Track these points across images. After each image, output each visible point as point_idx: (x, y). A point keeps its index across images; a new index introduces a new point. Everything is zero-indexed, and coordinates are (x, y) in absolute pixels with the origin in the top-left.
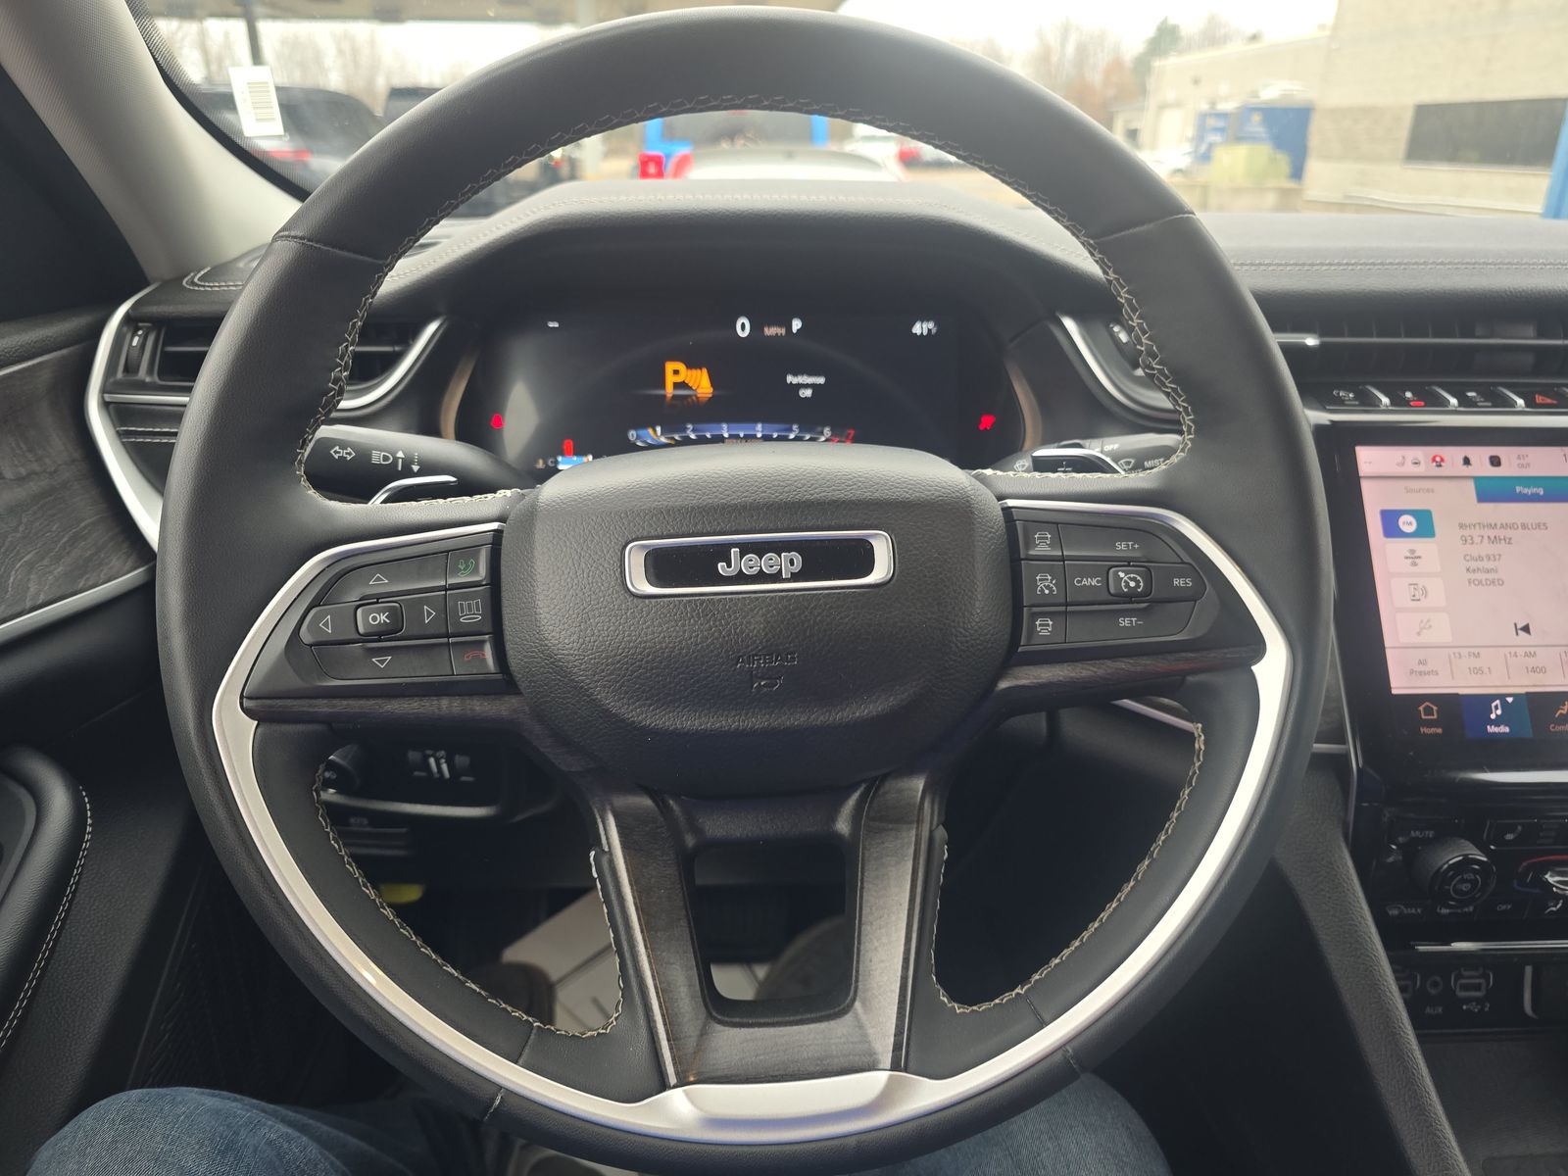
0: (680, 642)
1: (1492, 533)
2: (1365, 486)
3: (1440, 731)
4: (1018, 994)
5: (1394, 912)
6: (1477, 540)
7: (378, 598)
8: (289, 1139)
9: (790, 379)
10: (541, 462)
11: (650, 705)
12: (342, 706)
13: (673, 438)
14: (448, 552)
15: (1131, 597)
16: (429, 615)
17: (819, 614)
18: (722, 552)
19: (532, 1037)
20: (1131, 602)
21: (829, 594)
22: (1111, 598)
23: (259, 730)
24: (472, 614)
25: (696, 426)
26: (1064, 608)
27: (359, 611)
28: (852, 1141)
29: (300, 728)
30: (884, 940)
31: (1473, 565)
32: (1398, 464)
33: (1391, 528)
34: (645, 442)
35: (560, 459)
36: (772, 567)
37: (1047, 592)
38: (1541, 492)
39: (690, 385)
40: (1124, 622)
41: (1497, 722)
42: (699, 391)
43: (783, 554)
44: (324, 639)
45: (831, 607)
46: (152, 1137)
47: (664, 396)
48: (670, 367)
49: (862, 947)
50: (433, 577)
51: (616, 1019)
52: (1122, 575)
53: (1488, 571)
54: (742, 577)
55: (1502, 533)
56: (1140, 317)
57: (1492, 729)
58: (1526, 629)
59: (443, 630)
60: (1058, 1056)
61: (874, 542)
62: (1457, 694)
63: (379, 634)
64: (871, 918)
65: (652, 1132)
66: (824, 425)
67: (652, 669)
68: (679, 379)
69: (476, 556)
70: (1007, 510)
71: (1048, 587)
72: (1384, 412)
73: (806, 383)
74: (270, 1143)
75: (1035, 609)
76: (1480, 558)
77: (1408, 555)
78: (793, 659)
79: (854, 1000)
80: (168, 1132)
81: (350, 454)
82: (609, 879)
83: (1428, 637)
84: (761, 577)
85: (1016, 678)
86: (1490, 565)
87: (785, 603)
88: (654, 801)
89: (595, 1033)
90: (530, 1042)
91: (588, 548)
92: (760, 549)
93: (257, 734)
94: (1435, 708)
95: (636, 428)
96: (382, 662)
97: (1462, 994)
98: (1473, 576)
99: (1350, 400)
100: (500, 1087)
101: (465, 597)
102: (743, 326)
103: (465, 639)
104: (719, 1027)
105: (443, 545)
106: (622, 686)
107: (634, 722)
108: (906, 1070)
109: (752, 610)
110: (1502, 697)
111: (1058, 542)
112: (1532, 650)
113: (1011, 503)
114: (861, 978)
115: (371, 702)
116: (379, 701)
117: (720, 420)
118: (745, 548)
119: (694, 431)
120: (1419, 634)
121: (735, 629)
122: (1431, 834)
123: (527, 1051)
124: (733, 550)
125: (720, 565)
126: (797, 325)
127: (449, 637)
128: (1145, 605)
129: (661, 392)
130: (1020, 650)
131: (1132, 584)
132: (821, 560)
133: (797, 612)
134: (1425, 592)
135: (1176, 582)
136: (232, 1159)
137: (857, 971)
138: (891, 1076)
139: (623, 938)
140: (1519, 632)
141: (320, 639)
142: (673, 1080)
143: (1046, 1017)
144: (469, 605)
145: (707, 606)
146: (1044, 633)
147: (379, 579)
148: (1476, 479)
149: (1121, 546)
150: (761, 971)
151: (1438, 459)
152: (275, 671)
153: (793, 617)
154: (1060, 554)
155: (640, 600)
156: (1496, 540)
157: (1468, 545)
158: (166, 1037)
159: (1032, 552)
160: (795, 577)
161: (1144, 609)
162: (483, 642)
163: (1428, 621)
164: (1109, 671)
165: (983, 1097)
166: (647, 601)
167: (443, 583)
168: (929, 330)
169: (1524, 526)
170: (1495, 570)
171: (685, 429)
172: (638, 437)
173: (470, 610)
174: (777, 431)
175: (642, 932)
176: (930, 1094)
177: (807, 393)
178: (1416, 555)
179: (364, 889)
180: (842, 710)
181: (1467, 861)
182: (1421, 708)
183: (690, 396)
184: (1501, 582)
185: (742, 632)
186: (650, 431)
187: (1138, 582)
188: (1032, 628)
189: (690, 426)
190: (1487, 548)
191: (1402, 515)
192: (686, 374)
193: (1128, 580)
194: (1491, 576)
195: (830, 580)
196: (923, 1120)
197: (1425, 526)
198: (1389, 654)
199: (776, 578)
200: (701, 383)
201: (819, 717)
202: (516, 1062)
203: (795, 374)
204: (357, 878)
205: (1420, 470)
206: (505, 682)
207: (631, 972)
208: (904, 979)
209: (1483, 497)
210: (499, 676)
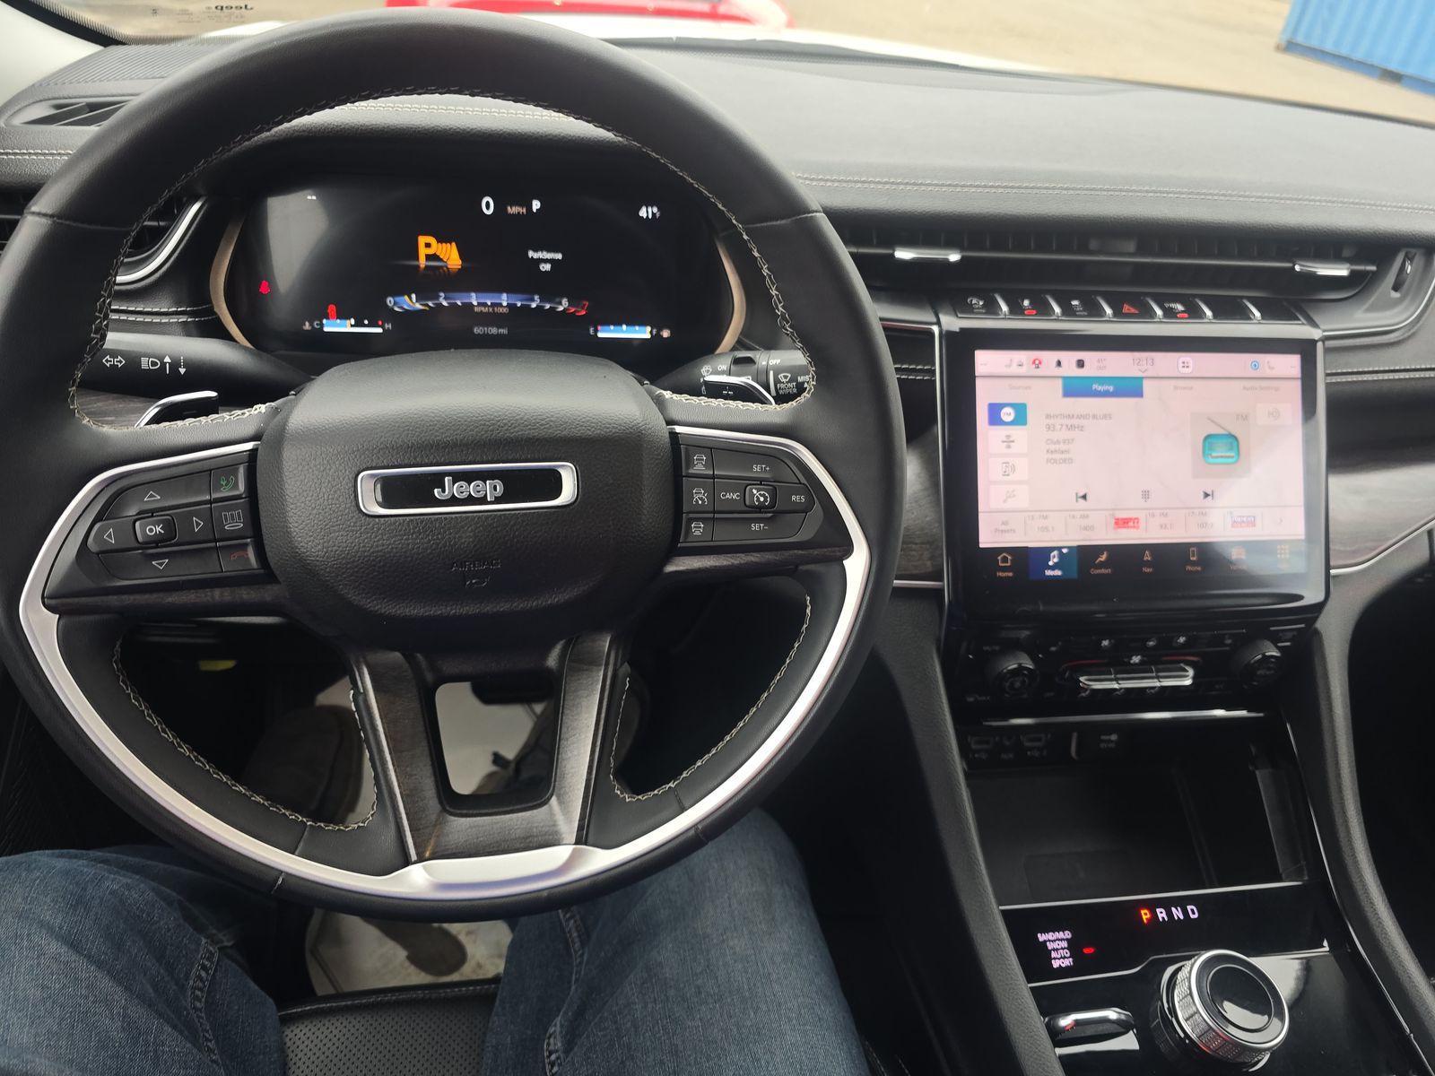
0: (405, 552)
1: (1070, 422)
2: (979, 383)
3: (1011, 574)
4: (670, 787)
5: (971, 699)
6: (1058, 427)
7: (152, 512)
8: (128, 887)
9: (531, 254)
10: (307, 324)
11: (384, 599)
12: (129, 599)
13: (427, 305)
14: (210, 470)
15: (760, 508)
16: (198, 524)
17: (517, 530)
18: (438, 480)
19: (306, 833)
20: (760, 512)
21: (525, 514)
22: (746, 509)
23: (61, 622)
24: (234, 523)
25: (448, 295)
26: (713, 515)
27: (137, 524)
28: (545, 894)
29: (96, 617)
30: (575, 753)
31: (1053, 447)
32: (1006, 366)
33: (995, 418)
34: (402, 308)
35: (324, 321)
36: (479, 492)
37: (700, 502)
38: (1111, 389)
39: (441, 257)
40: (755, 527)
41: (1053, 568)
42: (449, 262)
43: (488, 482)
44: (109, 548)
45: (527, 524)
46: (14, 899)
47: (418, 266)
48: (422, 240)
49: (560, 756)
50: (199, 492)
51: (372, 815)
52: (755, 491)
53: (1062, 452)
54: (453, 501)
55: (1076, 422)
56: (776, 289)
57: (1049, 573)
58: (1084, 497)
59: (211, 537)
60: (692, 832)
61: (562, 472)
62: (1027, 547)
63: (157, 541)
64: (567, 736)
65: (398, 895)
66: (562, 296)
67: (384, 572)
68: (430, 251)
69: (235, 473)
70: (674, 435)
71: (701, 499)
72: (1004, 320)
73: (545, 258)
74: (113, 893)
75: (691, 515)
76: (1058, 442)
77: (1005, 439)
78: (498, 564)
79: (552, 795)
80: (26, 894)
81: (121, 362)
82: (364, 714)
83: (1011, 504)
84: (470, 500)
85: (677, 565)
86: (1063, 447)
87: (490, 521)
88: (404, 655)
89: (356, 826)
90: (304, 837)
91: (328, 475)
92: (468, 477)
93: (60, 625)
94: (1009, 557)
95: (393, 295)
96: (161, 564)
97: (1028, 744)
98: (1050, 456)
99: (978, 308)
100: (282, 872)
101: (228, 509)
102: (488, 205)
103: (233, 543)
104: (453, 818)
105: (206, 465)
106: (360, 584)
107: (371, 611)
108: (586, 844)
109: (463, 527)
110: (1059, 549)
111: (711, 463)
112: (1086, 513)
113: (678, 429)
114: (557, 779)
115: (155, 596)
116: (161, 595)
117: (469, 289)
118: (457, 477)
119: (445, 298)
120: (1005, 501)
121: (450, 543)
122: (997, 648)
123: (301, 844)
124: (446, 479)
125: (436, 491)
126: (536, 205)
127: (216, 541)
128: (770, 515)
129: (415, 263)
130: (679, 545)
131: (762, 499)
132: (517, 486)
133: (499, 529)
134: (1014, 468)
135: (793, 498)
136: (82, 910)
137: (556, 774)
138: (574, 850)
139: (376, 757)
140: (1079, 500)
141: (105, 548)
142: (414, 857)
143: (686, 805)
144: (232, 516)
145: (426, 524)
146: (697, 533)
147: (152, 496)
148: (1064, 378)
149: (757, 468)
150: (539, 708)
151: (1037, 362)
152: (69, 576)
153: (497, 532)
154: (712, 473)
155: (371, 519)
156: (1071, 428)
157: (1050, 432)
158: (16, 803)
159: (691, 471)
160: (498, 500)
161: (771, 517)
162: (246, 545)
163: (1013, 491)
164: (742, 562)
165: (638, 861)
166: (377, 520)
167: (208, 497)
168: (653, 214)
169: (1095, 417)
170: (1067, 451)
171: (438, 297)
172: (395, 303)
173: (233, 519)
174: (521, 300)
175: (390, 753)
176: (601, 860)
177: (547, 267)
178: (1011, 439)
179: (163, 734)
180: (537, 599)
181: (1021, 668)
182: (999, 558)
183: (441, 267)
184: (1071, 461)
185: (455, 544)
186: (406, 297)
187: (765, 498)
188: (689, 529)
189: (442, 294)
190: (1062, 434)
191: (1002, 408)
192: (437, 248)
193: (758, 495)
194: (1063, 456)
195: (526, 502)
196: (595, 878)
197: (1021, 418)
198: (981, 517)
199: (483, 501)
200: (451, 256)
201: (519, 605)
202: (293, 854)
203: (536, 250)
204: (157, 727)
205: (1023, 371)
206: (267, 574)
207: (383, 782)
208: (588, 781)
209: (1069, 392)
210: (262, 571)
